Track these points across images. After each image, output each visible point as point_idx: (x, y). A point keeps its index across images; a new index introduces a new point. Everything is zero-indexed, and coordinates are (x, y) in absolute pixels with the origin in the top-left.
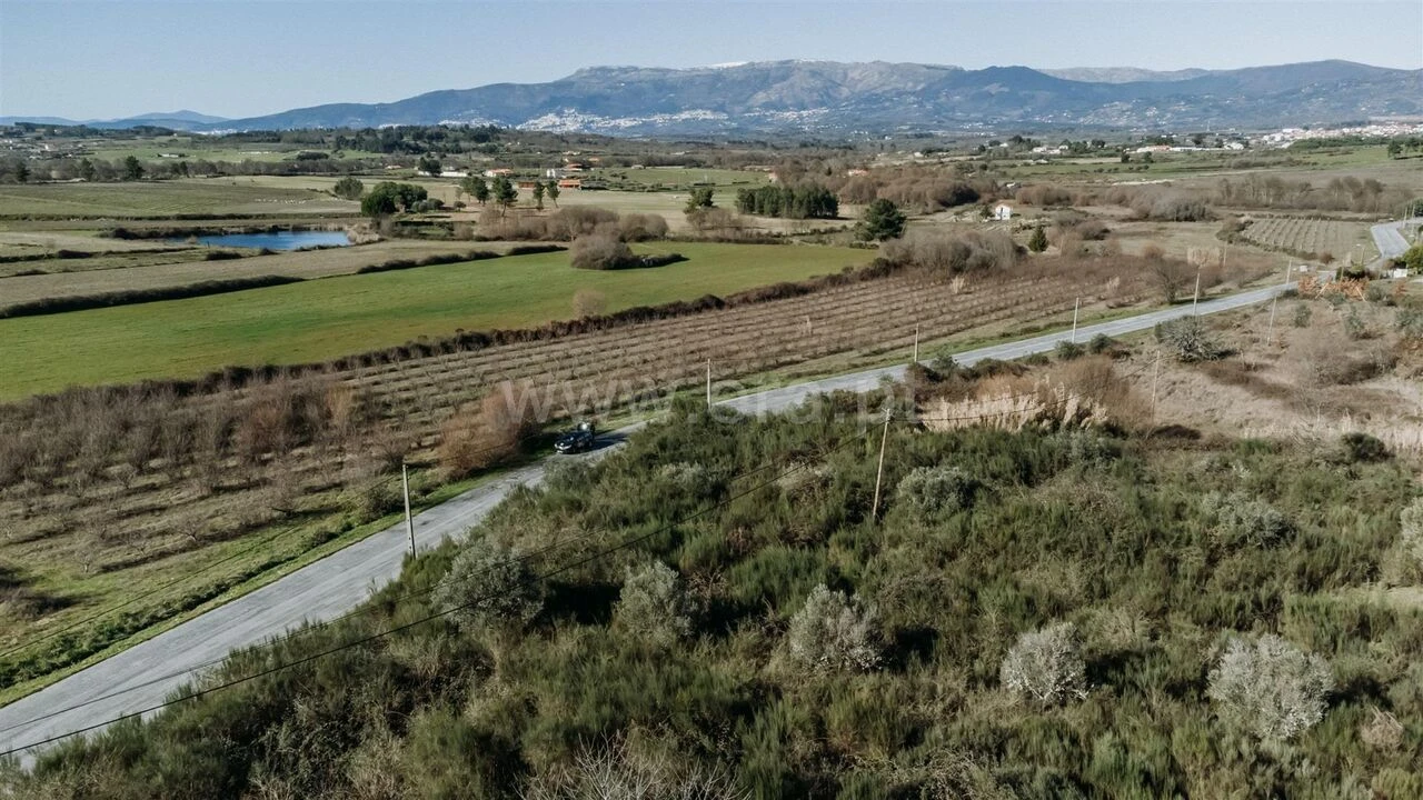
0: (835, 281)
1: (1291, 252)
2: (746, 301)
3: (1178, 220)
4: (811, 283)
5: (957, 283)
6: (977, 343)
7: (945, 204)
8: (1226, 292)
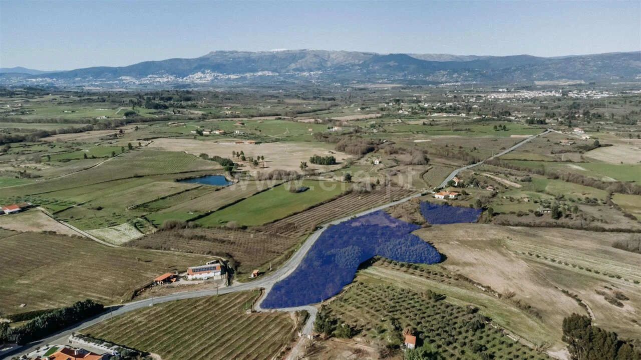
0: (340, 196)
1: (427, 183)
2: (326, 203)
3: (418, 165)
4: (335, 198)
5: (360, 198)
6: (361, 212)
7: (364, 153)
8: (404, 198)
